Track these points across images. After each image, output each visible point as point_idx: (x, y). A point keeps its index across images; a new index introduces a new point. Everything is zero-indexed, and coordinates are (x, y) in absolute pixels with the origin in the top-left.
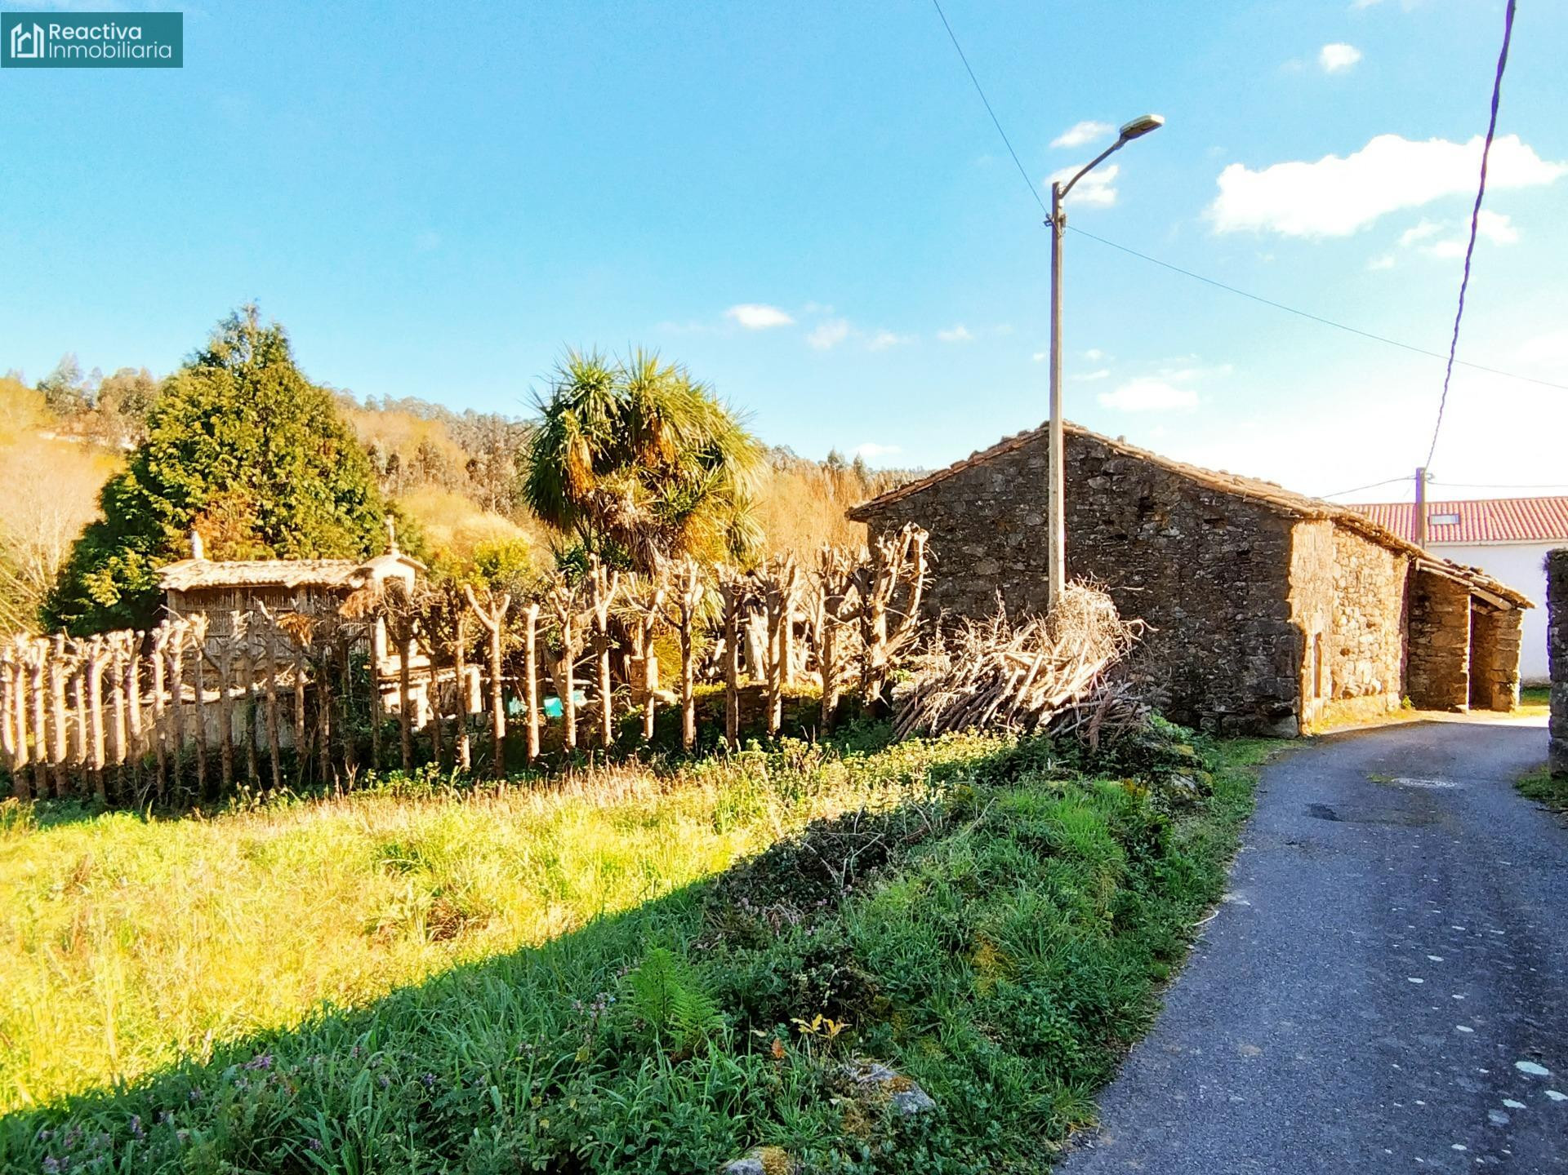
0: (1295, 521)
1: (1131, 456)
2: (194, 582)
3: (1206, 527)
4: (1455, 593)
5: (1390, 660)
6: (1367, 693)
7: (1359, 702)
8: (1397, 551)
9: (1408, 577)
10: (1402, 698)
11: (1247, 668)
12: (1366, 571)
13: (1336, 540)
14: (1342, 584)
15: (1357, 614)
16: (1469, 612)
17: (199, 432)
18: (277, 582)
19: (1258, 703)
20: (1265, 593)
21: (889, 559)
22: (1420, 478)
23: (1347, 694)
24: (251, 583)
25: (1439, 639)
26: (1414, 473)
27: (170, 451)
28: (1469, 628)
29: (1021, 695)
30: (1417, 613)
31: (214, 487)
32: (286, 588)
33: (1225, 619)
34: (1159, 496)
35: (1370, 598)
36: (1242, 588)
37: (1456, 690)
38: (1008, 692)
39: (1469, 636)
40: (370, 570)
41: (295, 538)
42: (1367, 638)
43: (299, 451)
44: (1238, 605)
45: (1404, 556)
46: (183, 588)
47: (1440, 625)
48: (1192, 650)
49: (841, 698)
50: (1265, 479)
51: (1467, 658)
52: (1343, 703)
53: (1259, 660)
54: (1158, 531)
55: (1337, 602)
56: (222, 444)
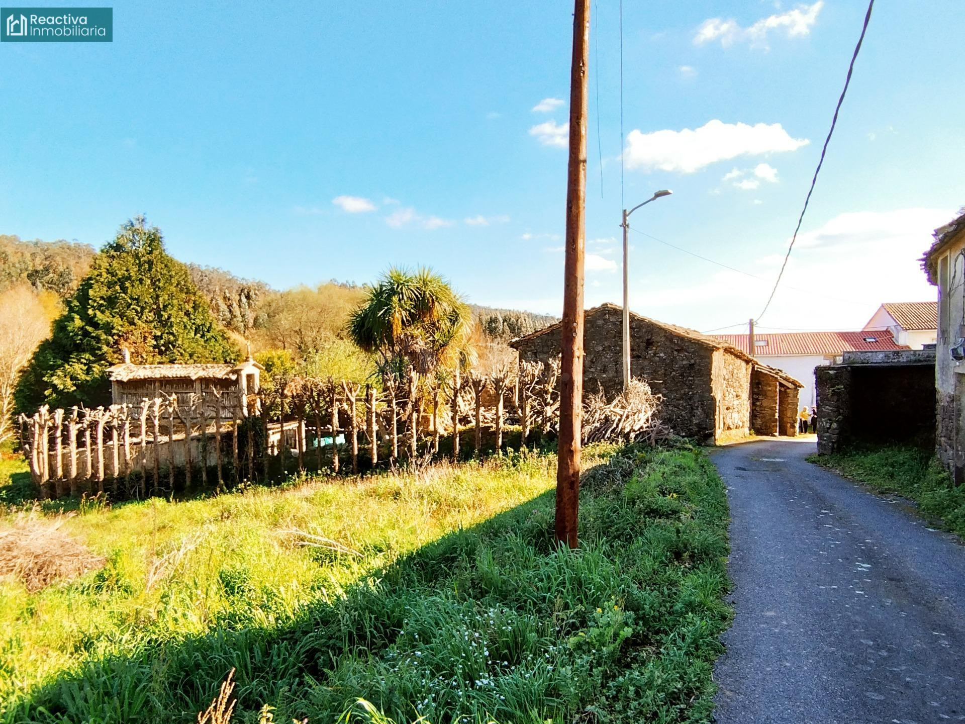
0: (713, 350)
1: (642, 320)
2: (131, 376)
3: (675, 353)
4: (772, 381)
5: (745, 412)
6: (736, 428)
7: (733, 431)
8: (747, 362)
9: (752, 374)
10: (750, 430)
11: (694, 416)
12: (735, 371)
13: (724, 357)
14: (727, 377)
15: (732, 391)
16: (778, 390)
17: (119, 291)
18: (185, 377)
19: (699, 431)
20: (701, 383)
21: (555, 369)
22: (751, 324)
23: (729, 428)
24: (169, 377)
25: (765, 403)
26: (749, 321)
27: (102, 302)
28: (778, 397)
29: (620, 426)
30: (756, 390)
31: (127, 324)
32: (191, 380)
33: (685, 394)
34: (655, 339)
35: (737, 384)
36: (691, 380)
37: (773, 426)
38: (615, 425)
39: (778, 401)
40: (240, 370)
41: (179, 351)
42: (736, 402)
43: (175, 302)
44: (690, 387)
45: (750, 364)
46: (125, 380)
47: (765, 396)
48: (670, 408)
49: (530, 431)
50: (692, 329)
51: (777, 411)
52: (728, 432)
53: (699, 412)
54: (655, 354)
55: (724, 386)
56: (131, 298)
